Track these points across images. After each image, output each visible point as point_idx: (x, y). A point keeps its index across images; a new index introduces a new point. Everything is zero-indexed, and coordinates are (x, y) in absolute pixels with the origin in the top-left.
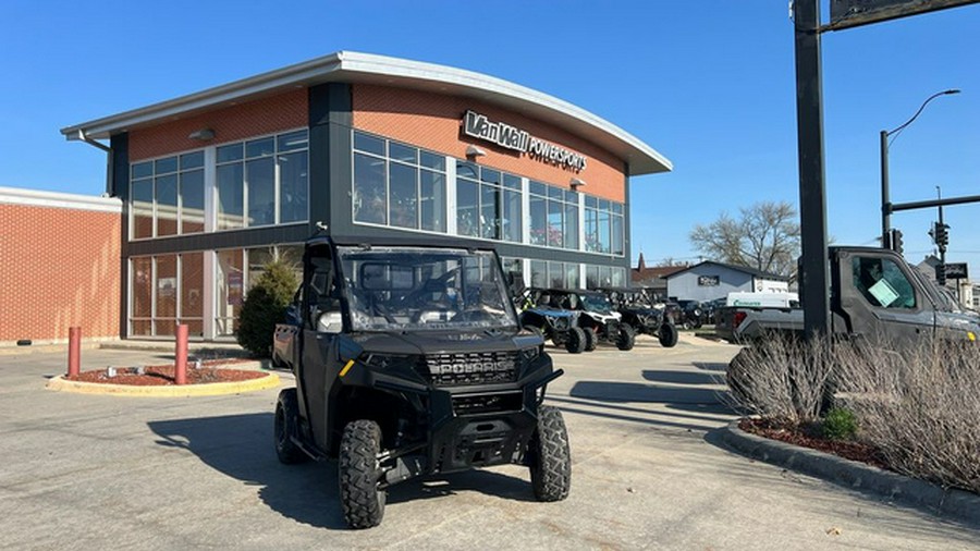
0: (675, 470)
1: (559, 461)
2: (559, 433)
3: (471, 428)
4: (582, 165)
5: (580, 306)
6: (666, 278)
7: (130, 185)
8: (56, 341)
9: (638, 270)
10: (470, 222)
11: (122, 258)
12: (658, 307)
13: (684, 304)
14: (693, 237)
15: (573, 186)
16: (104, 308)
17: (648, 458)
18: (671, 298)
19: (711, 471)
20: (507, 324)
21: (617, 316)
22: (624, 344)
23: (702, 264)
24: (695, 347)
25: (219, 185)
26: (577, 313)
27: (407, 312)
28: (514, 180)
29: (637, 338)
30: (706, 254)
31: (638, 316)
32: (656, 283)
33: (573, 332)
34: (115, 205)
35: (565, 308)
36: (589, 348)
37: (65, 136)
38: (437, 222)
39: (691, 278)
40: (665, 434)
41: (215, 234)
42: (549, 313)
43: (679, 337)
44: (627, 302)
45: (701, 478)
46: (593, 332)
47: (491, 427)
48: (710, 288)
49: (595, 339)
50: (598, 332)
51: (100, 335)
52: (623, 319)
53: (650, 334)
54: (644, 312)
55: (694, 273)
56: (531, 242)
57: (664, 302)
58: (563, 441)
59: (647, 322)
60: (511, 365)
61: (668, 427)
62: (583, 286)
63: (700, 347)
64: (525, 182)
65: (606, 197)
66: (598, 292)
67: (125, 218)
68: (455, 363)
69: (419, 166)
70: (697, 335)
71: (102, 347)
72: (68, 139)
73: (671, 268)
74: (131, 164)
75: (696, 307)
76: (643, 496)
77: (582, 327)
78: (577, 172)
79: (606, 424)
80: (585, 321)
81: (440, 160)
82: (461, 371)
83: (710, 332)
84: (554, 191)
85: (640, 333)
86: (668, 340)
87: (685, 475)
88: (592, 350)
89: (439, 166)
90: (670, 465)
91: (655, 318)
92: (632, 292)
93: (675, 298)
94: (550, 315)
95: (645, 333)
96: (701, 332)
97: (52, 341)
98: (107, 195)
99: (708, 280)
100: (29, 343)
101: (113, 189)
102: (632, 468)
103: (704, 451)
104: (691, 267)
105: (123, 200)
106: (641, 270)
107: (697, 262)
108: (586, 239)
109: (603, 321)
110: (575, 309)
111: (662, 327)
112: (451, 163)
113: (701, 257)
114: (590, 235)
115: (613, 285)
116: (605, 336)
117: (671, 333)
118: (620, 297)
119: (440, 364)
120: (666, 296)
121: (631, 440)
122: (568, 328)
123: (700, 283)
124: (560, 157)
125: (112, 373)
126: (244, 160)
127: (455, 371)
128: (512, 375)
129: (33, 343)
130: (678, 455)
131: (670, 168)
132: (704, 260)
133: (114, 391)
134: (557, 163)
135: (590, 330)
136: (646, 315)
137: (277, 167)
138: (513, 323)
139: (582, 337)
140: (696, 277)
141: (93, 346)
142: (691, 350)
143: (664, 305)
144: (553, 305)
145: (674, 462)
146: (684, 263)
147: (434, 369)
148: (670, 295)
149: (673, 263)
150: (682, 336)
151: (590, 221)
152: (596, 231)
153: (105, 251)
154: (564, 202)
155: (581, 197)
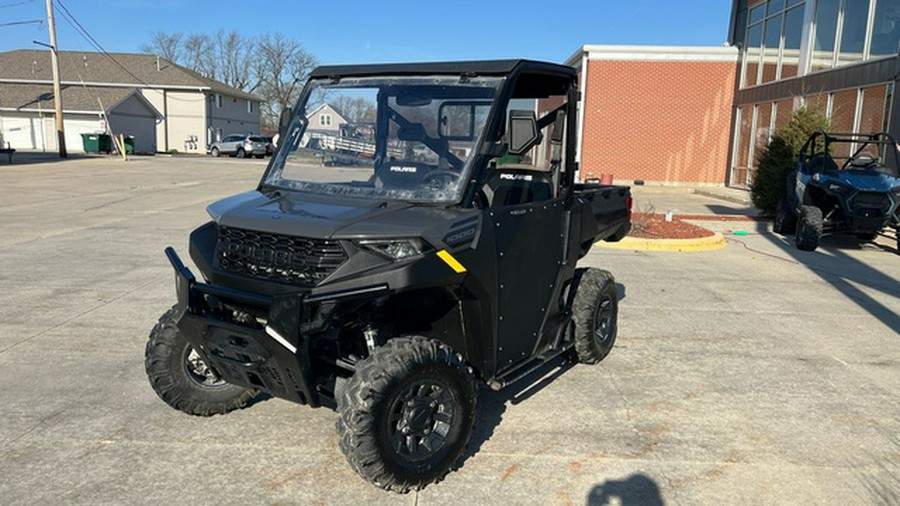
7: (747, 31)
8: (667, 184)
11: (733, 107)
16: (712, 155)
20: (443, 199)
25: (816, 20)
34: (728, 53)
41: (807, 77)
51: (705, 181)
67: (739, 65)
71: (696, 192)
74: (750, 8)
97: (663, 183)
98: (728, 44)
100: (642, 183)
101: (734, 38)
105: (739, 48)
129: (645, 184)
153: (717, 101)
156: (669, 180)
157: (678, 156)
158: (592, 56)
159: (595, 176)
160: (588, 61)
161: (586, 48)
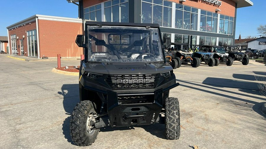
0: (236, 126)
1: (174, 125)
2: (175, 112)
3: (128, 110)
4: (220, 4)
5: (214, 51)
6: (248, 42)
7: (84, 15)
9: (238, 40)
10: (180, 24)
12: (243, 51)
13: (253, 50)
14: (259, 29)
15: (216, 12)
16: (79, 49)
17: (225, 117)
18: (249, 49)
19: (253, 128)
20: (159, 60)
21: (227, 54)
22: (229, 64)
23: (261, 38)
24: (255, 65)
25: (105, 14)
26: (213, 53)
27: (127, 54)
28: (195, 10)
29: (234, 62)
30: (262, 35)
31: (235, 55)
32: (244, 44)
33: (211, 59)
34: (80, 21)
35: (209, 52)
36: (216, 65)
37: (68, 2)
38: (169, 24)
39: (257, 42)
40: (235, 104)
42: (203, 53)
43: (249, 62)
44: (232, 50)
45: (248, 132)
46: (218, 60)
47: (139, 109)
48: (263, 45)
49: (218, 62)
50: (220, 60)
52: (229, 56)
53: (239, 61)
54: (237, 53)
55: (258, 41)
56: (200, 30)
57: (245, 50)
58: (177, 116)
59: (238, 57)
60: (153, 80)
61: (237, 101)
62: (217, 45)
63: (257, 65)
64: (199, 11)
65: (228, 15)
66: (222, 46)
67: (83, 24)
68: (124, 79)
69: (163, 6)
70: (256, 61)
72: (69, 3)
73: (250, 39)
74: (84, 9)
75: (257, 52)
76: (216, 141)
77: (214, 58)
78: (218, 7)
79: (212, 98)
80: (216, 56)
81: (170, 4)
82: (127, 83)
83: (261, 60)
84: (209, 13)
85: (235, 60)
86: (245, 62)
87: (240, 130)
88: (217, 66)
89: (170, 5)
90: (234, 123)
91: (241, 55)
92: (234, 47)
93: (250, 49)
94: (203, 54)
95: (237, 60)
96: (258, 60)
97: (66, 57)
98: (79, 18)
99: (262, 43)
101: (80, 16)
102: (216, 122)
103: (251, 115)
104: (256, 39)
105: (82, 19)
106: (240, 40)
107: (259, 37)
108: (220, 29)
109: (222, 56)
110: (213, 52)
111: (244, 58)
112: (174, 5)
113: (261, 36)
114: (221, 28)
115: (228, 44)
116: (222, 61)
117: (246, 60)
118: (230, 48)
119: (117, 79)
120: (247, 48)
121: (220, 106)
122: (209, 58)
123: (259, 44)
124: (212, 2)
125: (67, 68)
126: (111, 6)
127: (124, 83)
128: (152, 85)
130: (239, 116)
131: (252, 5)
132: (261, 37)
133: (65, 73)
134: (211, 4)
135: (217, 59)
136: (238, 54)
137: (120, 8)
138: (162, 60)
139: (214, 61)
140: (258, 42)
141: (76, 59)
142: (253, 66)
143: (245, 51)
144: (205, 51)
145: (236, 121)
146: (254, 38)
147: (114, 81)
148: (248, 48)
149: (251, 38)
150: (250, 61)
151: (222, 23)
152: (224, 27)
153: (78, 34)
154: (213, 17)
155: (219, 15)
156: (68, 56)
157: (70, 49)
158: (39, 18)
159: (45, 56)
160: (38, 20)
161: (37, 15)
